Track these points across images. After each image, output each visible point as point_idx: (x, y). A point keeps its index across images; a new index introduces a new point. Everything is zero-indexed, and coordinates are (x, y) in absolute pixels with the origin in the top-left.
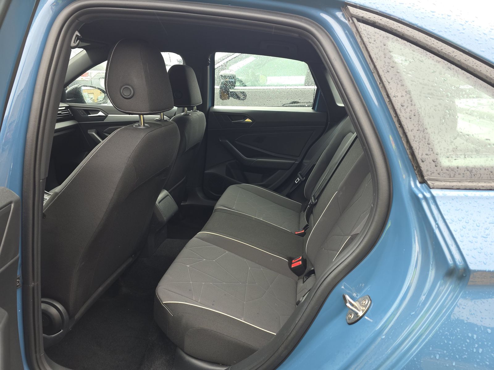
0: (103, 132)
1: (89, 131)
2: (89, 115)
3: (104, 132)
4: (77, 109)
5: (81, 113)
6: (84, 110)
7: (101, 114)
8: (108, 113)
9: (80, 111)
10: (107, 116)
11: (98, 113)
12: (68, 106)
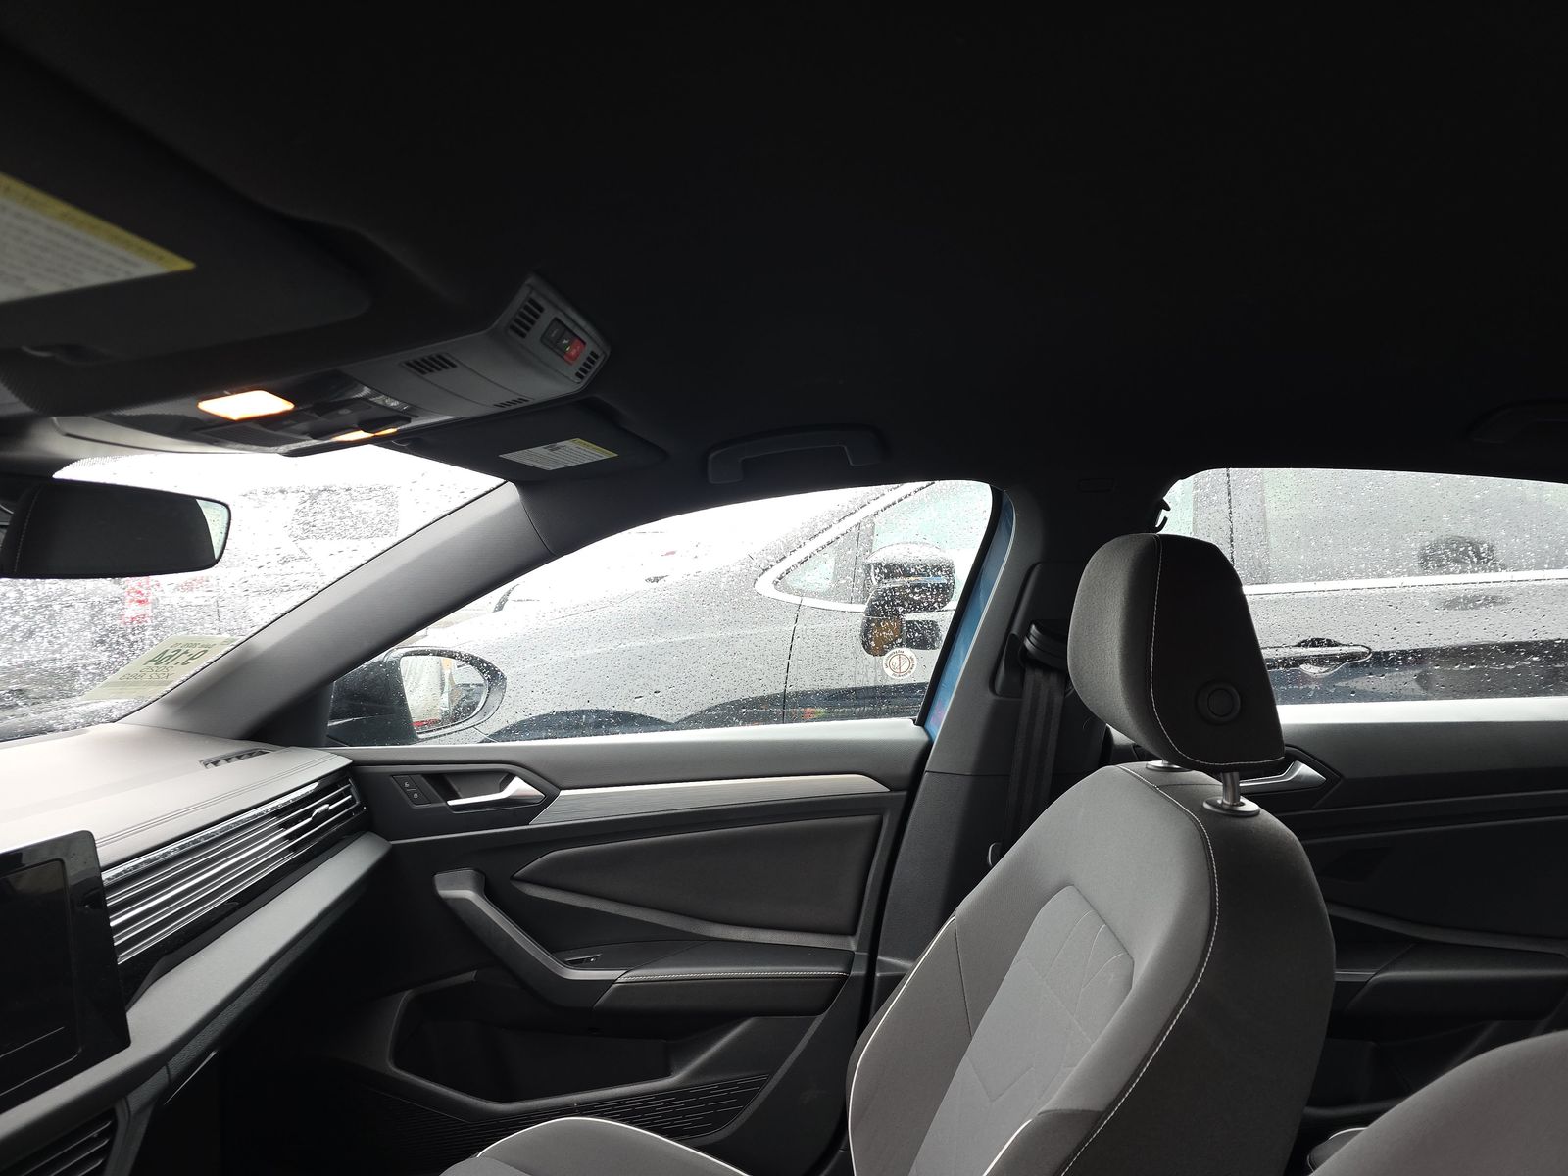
0: (512, 878)
1: (440, 879)
2: (451, 803)
3: (525, 880)
5: (410, 795)
6: (428, 776)
7: (517, 787)
8: (557, 780)
9: (406, 785)
10: (549, 798)
11: (502, 787)
12: (350, 761)
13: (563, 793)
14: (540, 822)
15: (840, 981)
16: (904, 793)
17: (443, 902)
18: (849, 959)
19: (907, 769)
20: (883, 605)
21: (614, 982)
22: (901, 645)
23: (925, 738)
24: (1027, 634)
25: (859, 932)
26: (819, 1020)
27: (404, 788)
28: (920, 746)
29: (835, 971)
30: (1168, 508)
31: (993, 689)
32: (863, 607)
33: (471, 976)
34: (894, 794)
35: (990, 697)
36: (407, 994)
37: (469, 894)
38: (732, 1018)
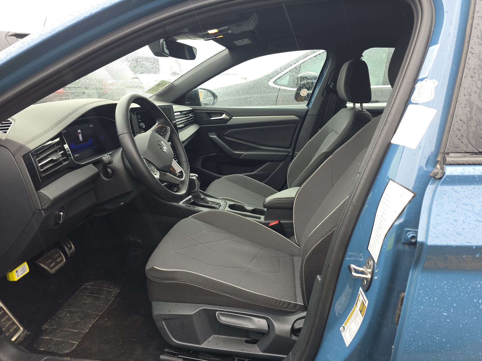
0: (223, 134)
1: (210, 133)
2: (212, 119)
3: (226, 136)
4: (200, 112)
5: (203, 117)
6: (207, 113)
7: (224, 116)
8: (232, 115)
9: (203, 114)
10: (231, 118)
11: (221, 116)
12: (192, 109)
13: (233, 117)
14: (229, 123)
15: (287, 155)
16: (302, 119)
17: (210, 138)
18: (289, 152)
19: (304, 114)
20: (301, 79)
21: (243, 154)
22: (305, 88)
23: (308, 108)
24: (331, 84)
25: (291, 148)
26: (282, 163)
27: (202, 115)
28: (307, 110)
29: (286, 154)
30: (363, 56)
31: (323, 97)
32: (296, 89)
33: (215, 154)
34: (301, 120)
35: (322, 98)
36: (203, 156)
37: (215, 137)
38: (266, 162)
